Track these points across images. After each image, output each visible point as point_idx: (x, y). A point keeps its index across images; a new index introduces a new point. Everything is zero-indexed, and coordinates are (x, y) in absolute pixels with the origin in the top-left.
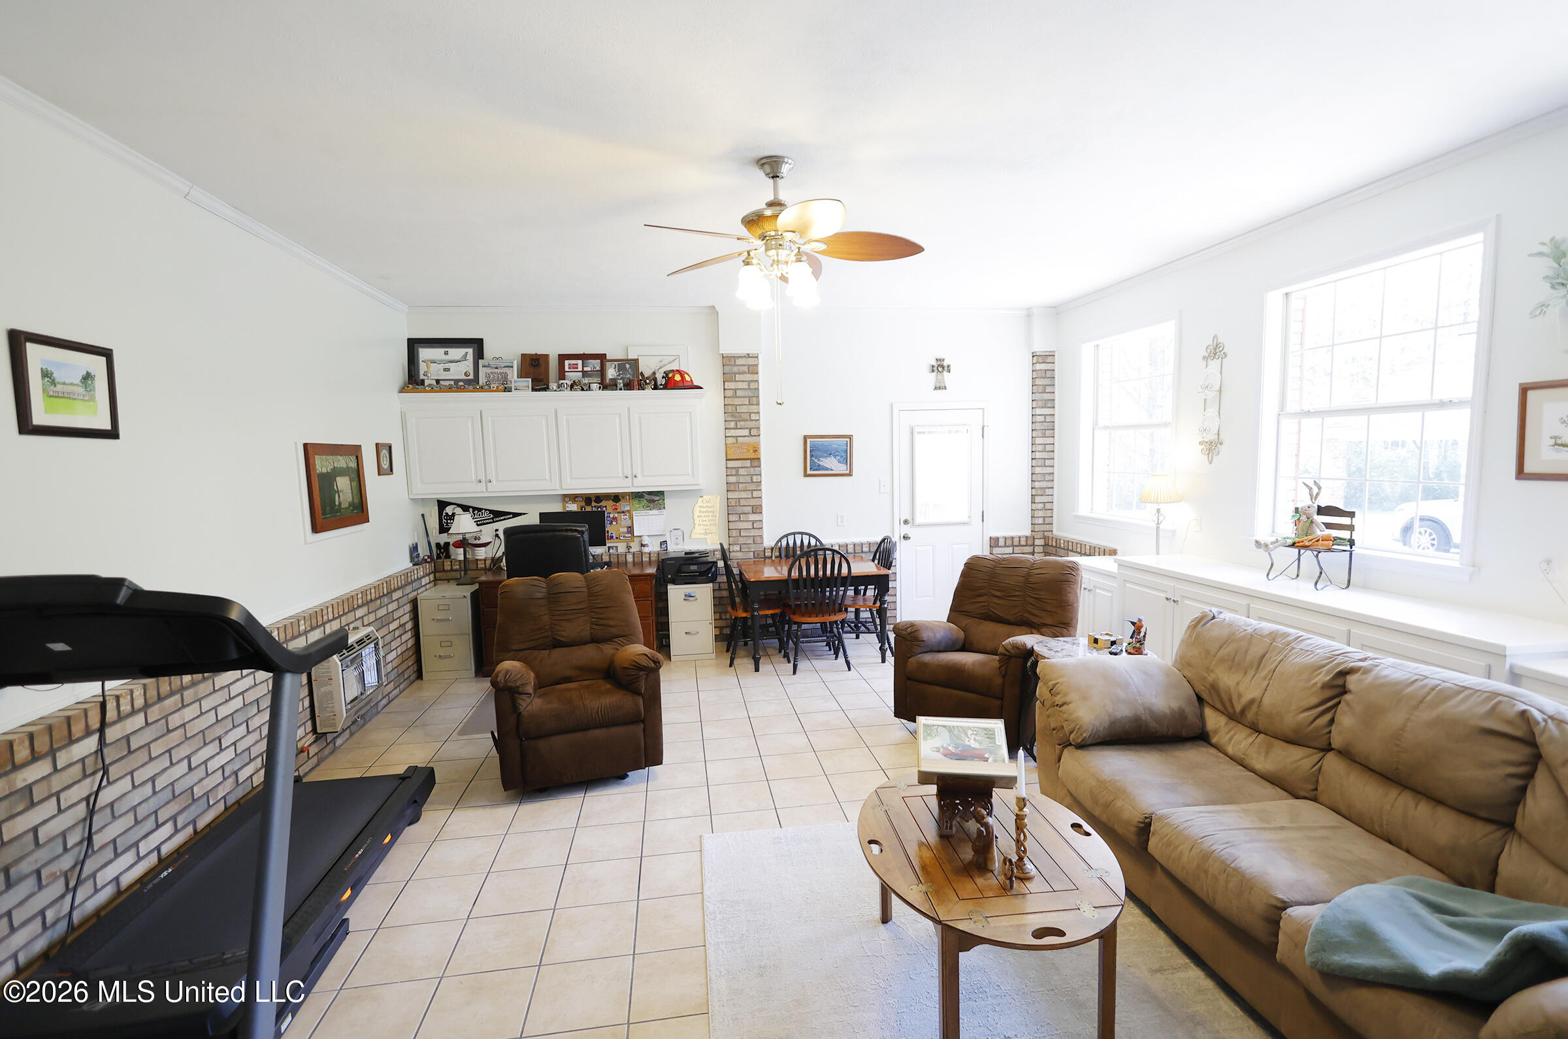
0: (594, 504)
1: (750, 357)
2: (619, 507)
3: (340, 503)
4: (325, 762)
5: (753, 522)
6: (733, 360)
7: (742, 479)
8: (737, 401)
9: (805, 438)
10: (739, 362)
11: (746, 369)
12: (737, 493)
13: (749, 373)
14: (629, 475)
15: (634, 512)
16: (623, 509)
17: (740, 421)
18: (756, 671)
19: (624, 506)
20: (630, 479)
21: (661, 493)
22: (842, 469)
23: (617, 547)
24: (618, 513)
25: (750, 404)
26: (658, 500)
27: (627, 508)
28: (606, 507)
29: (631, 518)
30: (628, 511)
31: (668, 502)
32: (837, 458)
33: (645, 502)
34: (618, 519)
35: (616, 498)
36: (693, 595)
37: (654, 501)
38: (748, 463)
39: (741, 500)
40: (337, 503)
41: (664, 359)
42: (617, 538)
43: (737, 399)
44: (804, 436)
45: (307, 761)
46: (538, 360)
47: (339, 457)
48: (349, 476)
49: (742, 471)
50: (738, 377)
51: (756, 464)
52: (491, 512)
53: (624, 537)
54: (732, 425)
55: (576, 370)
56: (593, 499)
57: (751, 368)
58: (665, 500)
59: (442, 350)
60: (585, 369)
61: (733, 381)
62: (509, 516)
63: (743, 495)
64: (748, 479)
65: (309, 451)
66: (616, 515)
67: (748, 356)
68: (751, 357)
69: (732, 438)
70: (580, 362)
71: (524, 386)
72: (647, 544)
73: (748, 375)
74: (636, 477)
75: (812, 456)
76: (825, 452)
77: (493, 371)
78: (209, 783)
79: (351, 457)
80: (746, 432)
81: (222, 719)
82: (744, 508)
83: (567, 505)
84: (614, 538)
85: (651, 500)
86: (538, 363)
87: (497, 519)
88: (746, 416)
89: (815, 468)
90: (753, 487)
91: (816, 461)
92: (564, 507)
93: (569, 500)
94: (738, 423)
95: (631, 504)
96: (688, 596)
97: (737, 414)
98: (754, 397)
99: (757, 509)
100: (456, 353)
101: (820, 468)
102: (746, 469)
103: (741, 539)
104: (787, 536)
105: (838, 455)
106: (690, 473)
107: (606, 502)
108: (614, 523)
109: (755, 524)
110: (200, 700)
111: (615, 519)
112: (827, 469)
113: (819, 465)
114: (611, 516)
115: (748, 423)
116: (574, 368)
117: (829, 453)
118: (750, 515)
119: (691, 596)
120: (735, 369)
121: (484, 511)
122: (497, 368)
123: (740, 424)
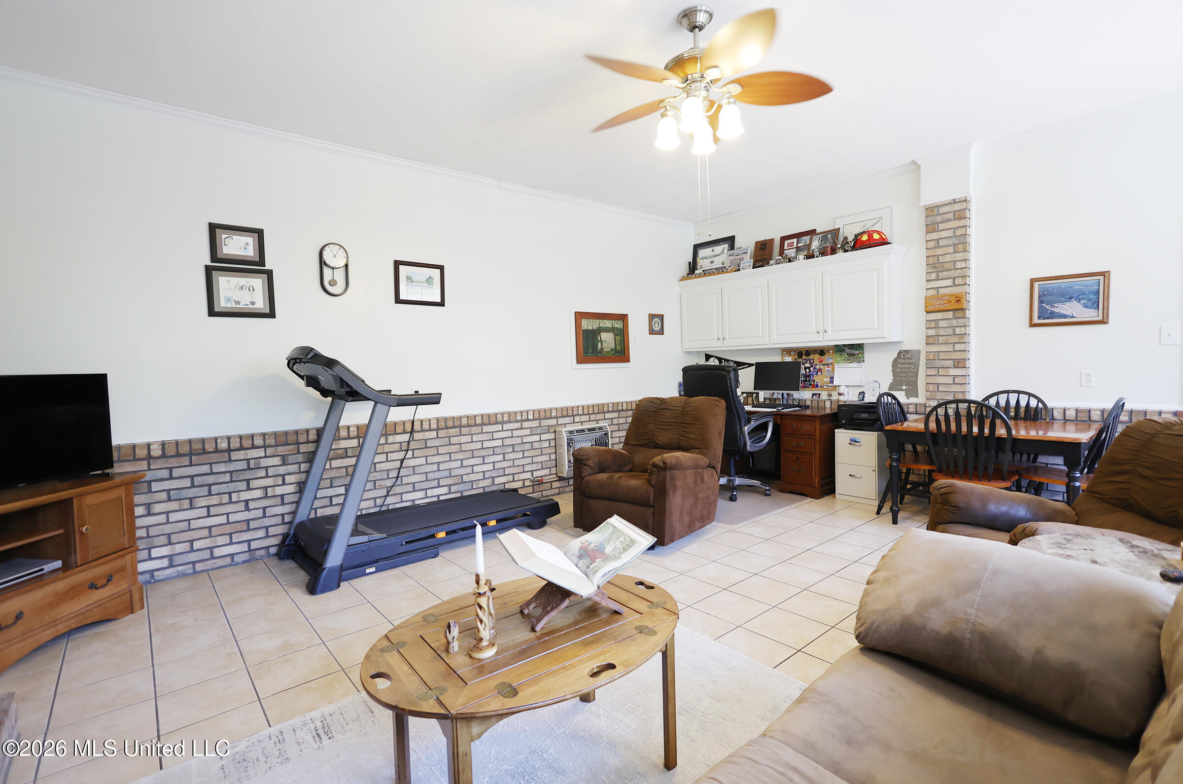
0: (804, 357)
1: (955, 203)
2: (824, 360)
3: (602, 348)
4: (563, 495)
5: (955, 377)
6: (936, 210)
7: (942, 332)
8: (939, 252)
9: (1033, 281)
10: (942, 210)
11: (951, 216)
12: (936, 346)
13: (955, 219)
14: (821, 330)
15: (836, 365)
16: (827, 362)
17: (942, 271)
18: (893, 523)
19: (827, 359)
20: (821, 334)
21: (860, 347)
22: (1091, 314)
23: (819, 394)
24: (823, 365)
25: (955, 252)
26: (858, 354)
27: (831, 361)
28: (813, 359)
29: (833, 370)
30: (831, 363)
31: (867, 355)
32: (1082, 302)
33: (846, 355)
34: (823, 370)
35: (822, 352)
36: (857, 440)
37: (854, 355)
38: (950, 315)
39: (940, 353)
40: (599, 348)
41: (866, 224)
42: (821, 387)
43: (941, 249)
44: (1031, 279)
45: (549, 489)
46: (765, 244)
47: (605, 321)
48: (614, 333)
49: (942, 324)
50: (941, 226)
51: (959, 315)
52: (735, 362)
53: (827, 386)
54: (933, 276)
55: (793, 247)
56: (804, 353)
57: (957, 213)
58: (865, 354)
59: (710, 249)
60: (799, 245)
61: (935, 231)
62: (746, 366)
63: (944, 348)
64: (950, 331)
65: (580, 316)
66: (821, 367)
67: (955, 202)
68: (958, 202)
69: (932, 290)
70: (795, 240)
71: (748, 266)
72: (843, 393)
73: (955, 221)
74: (826, 332)
75: (1041, 302)
76: (1063, 295)
77: (735, 258)
78: (473, 477)
79: (617, 321)
80: (949, 282)
81: (486, 448)
82: (943, 362)
83: (785, 358)
84: (819, 386)
85: (851, 354)
86: (765, 247)
87: (740, 368)
88: (951, 266)
89: (1046, 316)
90: (955, 339)
91: (1048, 307)
92: (782, 358)
93: (786, 354)
94: (940, 273)
95: (834, 358)
96: (853, 441)
97: (938, 265)
98: (960, 244)
99: (961, 363)
100: (718, 249)
101: (1053, 315)
102: (947, 321)
103: (939, 394)
104: (997, 394)
105: (1083, 299)
106: (875, 327)
107: (814, 355)
108: (819, 374)
109: (956, 379)
110: (472, 435)
111: (820, 370)
112: (1065, 316)
113: (1052, 312)
114: (818, 367)
115: (952, 272)
116: (791, 246)
117: (1068, 296)
118: (950, 369)
119: (857, 442)
120: (939, 219)
121: (730, 362)
122: (738, 255)
123: (941, 275)
